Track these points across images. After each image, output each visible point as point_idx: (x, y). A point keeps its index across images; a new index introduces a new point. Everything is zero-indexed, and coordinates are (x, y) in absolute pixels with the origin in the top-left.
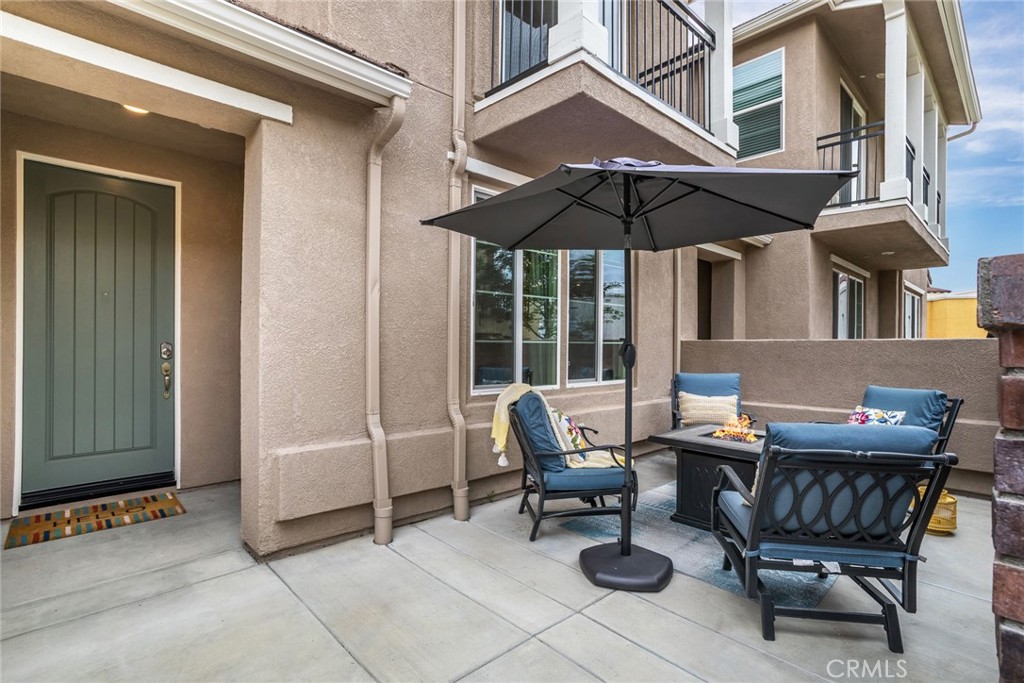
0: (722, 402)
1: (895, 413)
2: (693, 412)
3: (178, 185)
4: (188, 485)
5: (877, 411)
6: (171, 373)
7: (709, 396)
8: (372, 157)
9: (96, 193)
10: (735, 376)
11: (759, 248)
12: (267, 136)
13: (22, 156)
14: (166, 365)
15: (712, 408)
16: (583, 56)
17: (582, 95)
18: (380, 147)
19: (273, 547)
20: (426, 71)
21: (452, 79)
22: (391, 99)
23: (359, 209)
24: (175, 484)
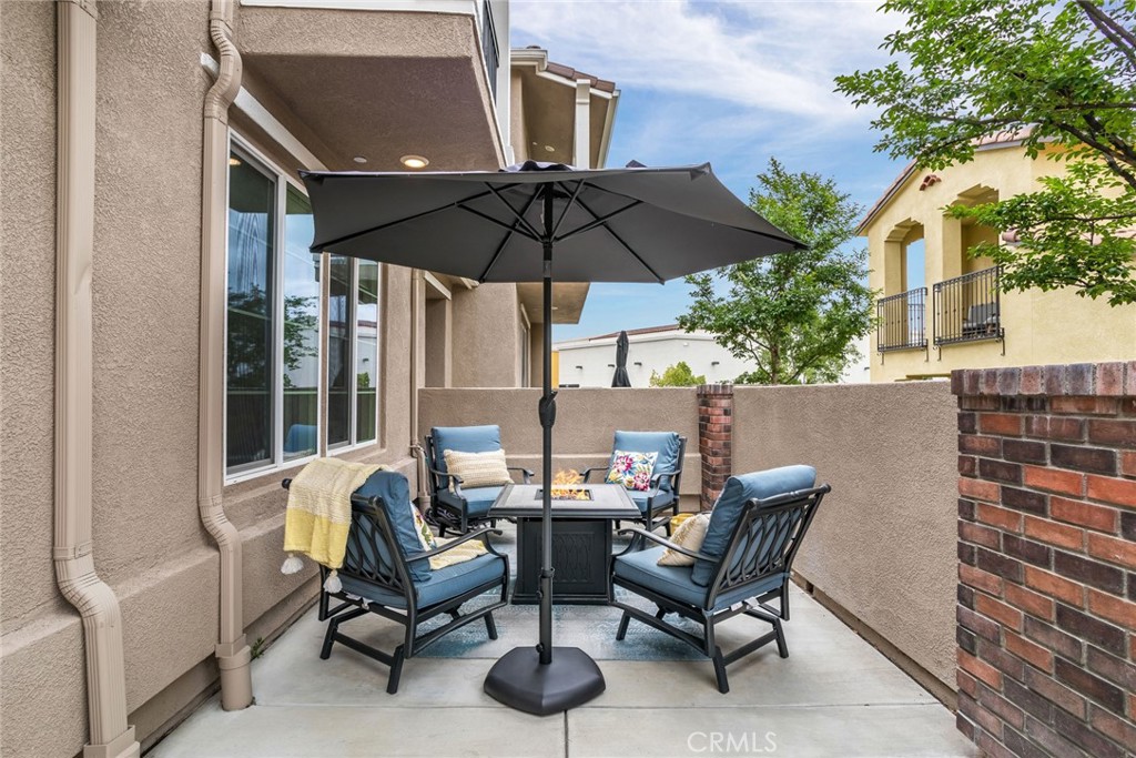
0: (493, 458)
1: (652, 454)
2: (466, 472)
5: (637, 453)
7: (477, 452)
10: (494, 428)
11: (467, 288)
15: (485, 466)
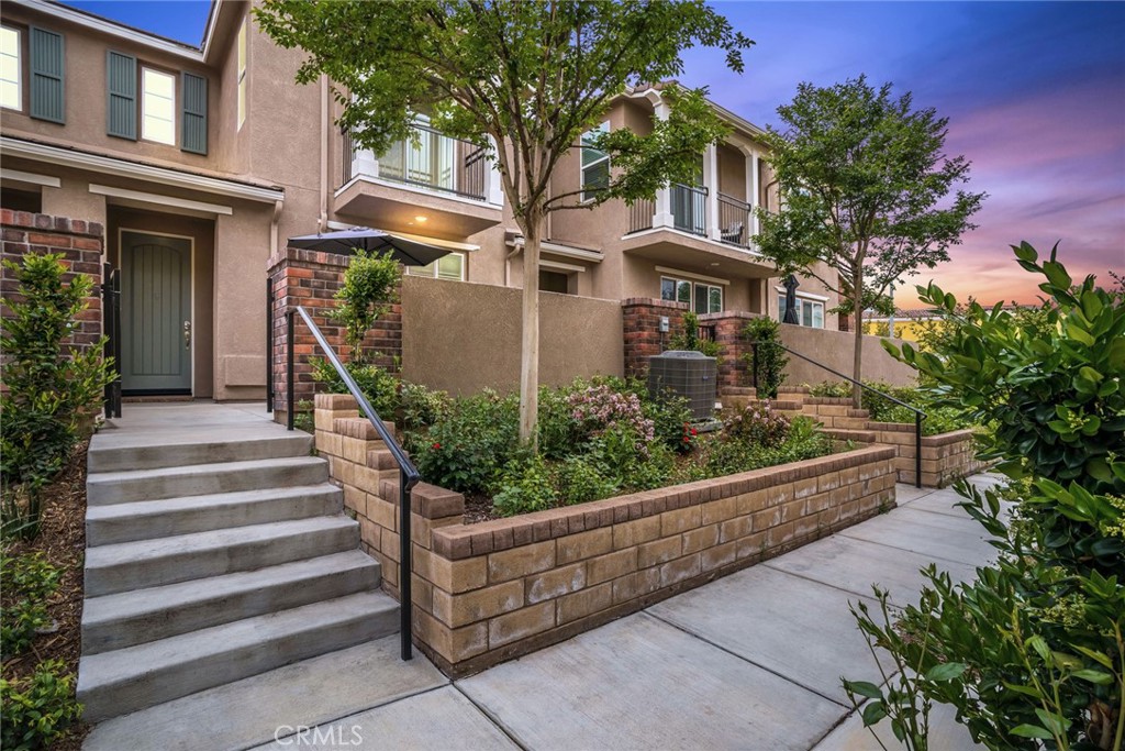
3: (193, 239)
4: (199, 395)
6: (189, 336)
8: (272, 227)
9: (152, 245)
11: (597, 263)
12: (220, 223)
13: (120, 229)
14: (187, 333)
16: (360, 177)
17: (361, 195)
18: (276, 222)
19: (224, 397)
20: (304, 180)
21: (319, 183)
22: (276, 201)
23: (267, 251)
24: (191, 394)
